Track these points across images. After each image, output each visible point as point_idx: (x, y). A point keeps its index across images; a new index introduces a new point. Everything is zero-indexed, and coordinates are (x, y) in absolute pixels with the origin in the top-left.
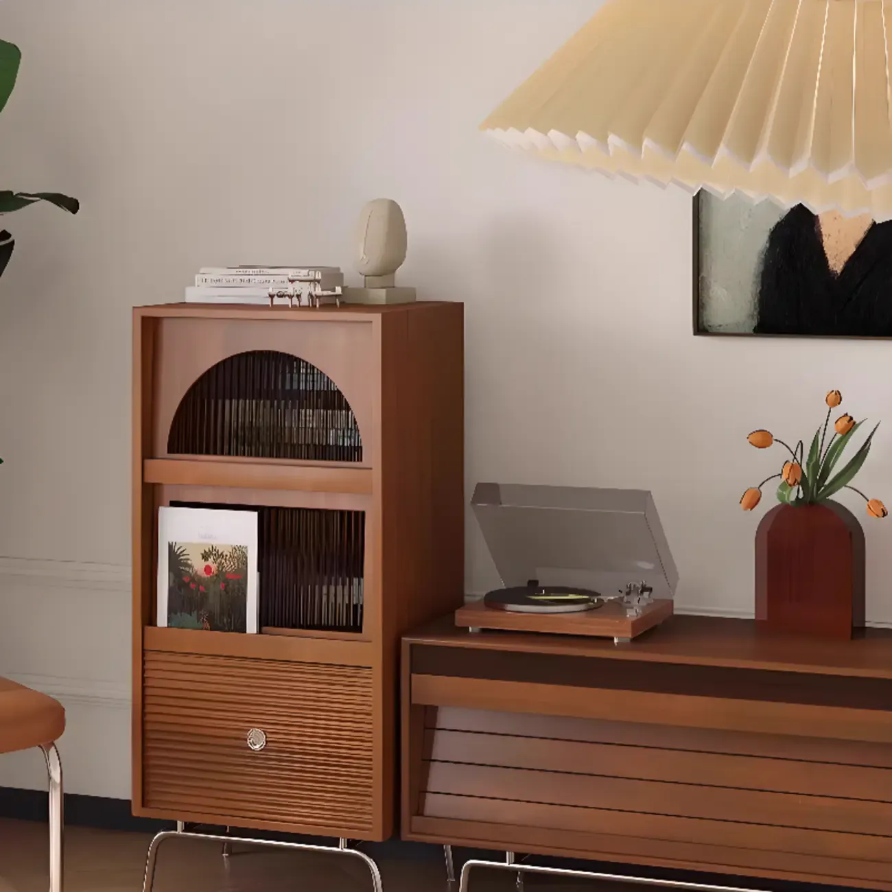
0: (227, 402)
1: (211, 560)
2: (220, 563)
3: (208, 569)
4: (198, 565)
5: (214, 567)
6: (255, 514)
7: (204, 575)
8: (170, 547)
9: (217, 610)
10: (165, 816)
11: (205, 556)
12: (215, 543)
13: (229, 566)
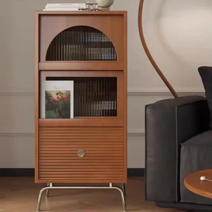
0: (65, 46)
1: (59, 95)
2: (62, 96)
3: (58, 98)
4: (55, 97)
5: (60, 97)
6: (73, 82)
7: (57, 99)
8: (46, 92)
9: (61, 108)
10: (44, 181)
11: (57, 94)
12: (60, 90)
13: (64, 96)
